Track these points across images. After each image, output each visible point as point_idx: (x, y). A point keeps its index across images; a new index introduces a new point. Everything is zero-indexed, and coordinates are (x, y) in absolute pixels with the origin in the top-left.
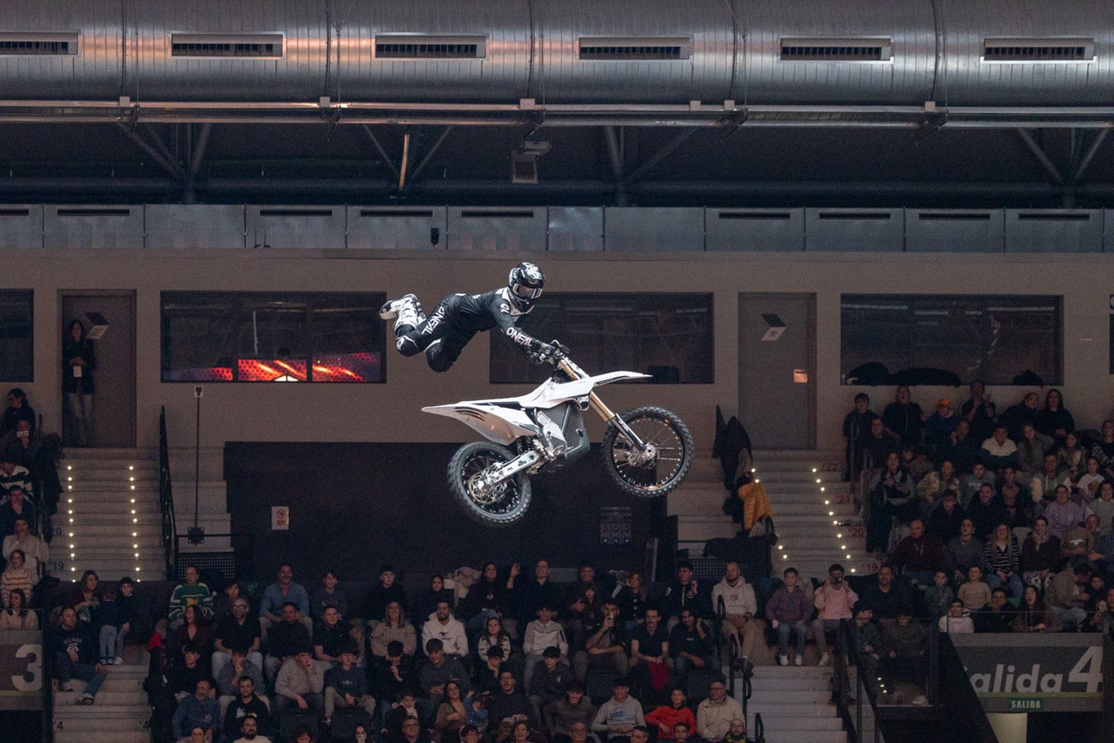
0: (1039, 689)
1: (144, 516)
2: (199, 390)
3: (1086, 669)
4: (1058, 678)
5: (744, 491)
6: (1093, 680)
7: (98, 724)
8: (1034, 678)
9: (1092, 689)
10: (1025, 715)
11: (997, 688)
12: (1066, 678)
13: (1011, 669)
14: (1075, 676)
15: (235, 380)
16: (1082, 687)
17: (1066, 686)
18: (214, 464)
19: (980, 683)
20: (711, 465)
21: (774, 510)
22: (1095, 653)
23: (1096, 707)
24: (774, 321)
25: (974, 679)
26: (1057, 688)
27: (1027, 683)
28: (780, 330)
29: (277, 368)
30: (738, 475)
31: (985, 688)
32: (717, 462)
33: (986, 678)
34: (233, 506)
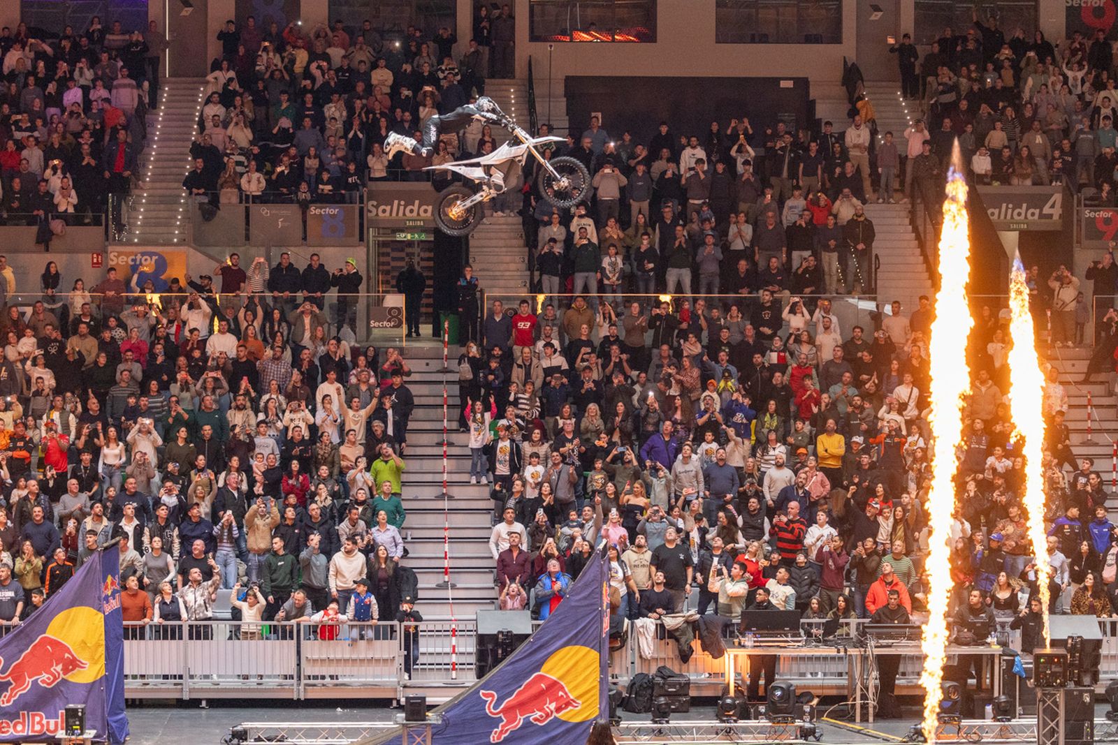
0: (1026, 218)
1: (521, 118)
2: (551, 46)
3: (1053, 206)
4: (1037, 212)
5: (859, 104)
6: (1057, 212)
7: (492, 235)
8: (1023, 211)
9: (1056, 217)
10: (1017, 233)
11: (1002, 217)
12: (1041, 210)
13: (1010, 206)
14: (1046, 210)
15: (571, 41)
16: (1050, 216)
17: (1042, 216)
18: (560, 89)
19: (993, 214)
20: (841, 91)
21: (876, 116)
22: (1058, 197)
23: (1059, 228)
24: (876, 8)
25: (989, 212)
26: (1036, 217)
27: (1019, 214)
28: (880, 14)
29: (593, 36)
30: (856, 95)
31: (996, 217)
32: (844, 88)
33: (996, 212)
34: (569, 112)
